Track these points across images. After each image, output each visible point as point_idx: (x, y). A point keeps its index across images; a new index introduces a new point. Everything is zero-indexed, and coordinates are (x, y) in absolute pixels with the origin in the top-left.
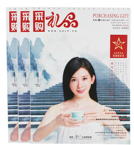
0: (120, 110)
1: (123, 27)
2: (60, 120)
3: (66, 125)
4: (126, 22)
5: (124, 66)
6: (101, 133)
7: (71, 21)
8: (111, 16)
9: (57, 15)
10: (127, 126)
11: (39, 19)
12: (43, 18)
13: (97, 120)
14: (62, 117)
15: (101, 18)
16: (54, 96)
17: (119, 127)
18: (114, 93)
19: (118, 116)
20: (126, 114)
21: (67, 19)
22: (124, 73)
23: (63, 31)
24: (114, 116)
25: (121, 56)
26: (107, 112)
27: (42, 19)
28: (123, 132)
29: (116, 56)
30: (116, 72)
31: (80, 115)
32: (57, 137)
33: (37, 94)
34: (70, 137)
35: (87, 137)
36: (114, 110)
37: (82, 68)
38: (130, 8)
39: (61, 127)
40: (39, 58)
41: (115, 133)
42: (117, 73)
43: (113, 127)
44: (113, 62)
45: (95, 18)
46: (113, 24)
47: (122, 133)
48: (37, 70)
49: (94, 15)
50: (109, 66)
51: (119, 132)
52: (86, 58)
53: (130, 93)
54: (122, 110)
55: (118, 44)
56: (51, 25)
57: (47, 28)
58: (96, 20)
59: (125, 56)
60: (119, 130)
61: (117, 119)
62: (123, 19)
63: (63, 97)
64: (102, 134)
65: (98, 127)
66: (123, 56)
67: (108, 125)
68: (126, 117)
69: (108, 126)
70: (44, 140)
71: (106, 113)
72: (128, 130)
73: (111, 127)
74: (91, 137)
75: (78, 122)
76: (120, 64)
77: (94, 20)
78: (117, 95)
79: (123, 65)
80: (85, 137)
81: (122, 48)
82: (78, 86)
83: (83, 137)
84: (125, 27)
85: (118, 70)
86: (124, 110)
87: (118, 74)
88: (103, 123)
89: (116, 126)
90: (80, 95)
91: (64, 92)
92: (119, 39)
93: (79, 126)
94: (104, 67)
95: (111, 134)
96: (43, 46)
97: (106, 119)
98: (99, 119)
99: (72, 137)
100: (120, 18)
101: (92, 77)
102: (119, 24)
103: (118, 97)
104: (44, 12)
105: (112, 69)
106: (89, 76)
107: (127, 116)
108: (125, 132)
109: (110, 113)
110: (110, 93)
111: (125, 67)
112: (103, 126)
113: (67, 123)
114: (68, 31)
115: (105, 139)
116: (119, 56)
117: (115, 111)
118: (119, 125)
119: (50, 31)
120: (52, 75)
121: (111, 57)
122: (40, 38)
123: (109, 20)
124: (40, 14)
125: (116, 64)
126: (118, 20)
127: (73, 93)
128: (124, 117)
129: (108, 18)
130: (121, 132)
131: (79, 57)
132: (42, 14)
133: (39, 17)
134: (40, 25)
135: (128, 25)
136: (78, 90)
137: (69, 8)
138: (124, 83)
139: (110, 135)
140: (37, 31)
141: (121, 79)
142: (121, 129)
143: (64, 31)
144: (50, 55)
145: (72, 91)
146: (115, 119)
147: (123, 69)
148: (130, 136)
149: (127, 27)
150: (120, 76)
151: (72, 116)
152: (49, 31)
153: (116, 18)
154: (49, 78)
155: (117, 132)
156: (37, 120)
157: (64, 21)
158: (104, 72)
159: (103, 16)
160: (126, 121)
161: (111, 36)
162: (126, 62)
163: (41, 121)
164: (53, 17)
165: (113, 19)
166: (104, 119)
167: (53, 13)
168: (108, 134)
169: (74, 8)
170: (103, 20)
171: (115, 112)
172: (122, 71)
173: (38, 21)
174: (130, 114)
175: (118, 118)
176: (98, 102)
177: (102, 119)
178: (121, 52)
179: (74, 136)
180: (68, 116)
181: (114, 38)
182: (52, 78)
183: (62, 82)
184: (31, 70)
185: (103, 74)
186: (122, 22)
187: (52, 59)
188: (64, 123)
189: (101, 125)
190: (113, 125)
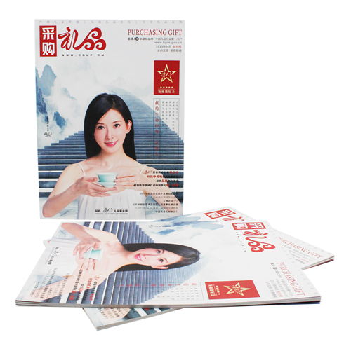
0: (169, 171)
1: (174, 49)
2: (81, 186)
3: (89, 194)
4: (178, 41)
5: (175, 107)
6: (141, 204)
7: (95, 40)
8: (155, 32)
9: (75, 31)
10: (178, 195)
11: (48, 38)
12: (55, 36)
13: (135, 185)
14: (84, 182)
15: (139, 36)
16: (73, 150)
17: (168, 195)
18: (160, 147)
19: (166, 181)
20: (177, 177)
21: (90, 37)
22: (175, 118)
23: (84, 55)
24: (160, 181)
25: (170, 92)
26: (150, 175)
27: (53, 38)
28: (173, 203)
29: (163, 92)
30: (163, 115)
31: (110, 178)
33: (46, 147)
35: (121, 211)
37: (113, 109)
38: (184, 21)
39: (82, 196)
40: (49, 95)
41: (162, 204)
42: (165, 117)
43: (158, 196)
44: (158, 100)
45: (131, 36)
46: (158, 44)
48: (46, 112)
49: (129, 31)
50: (152, 106)
51: (168, 203)
54: (172, 171)
56: (66, 46)
57: (61, 51)
58: (132, 39)
59: (177, 93)
61: (165, 185)
62: (172, 36)
64: (143, 206)
65: (137, 196)
66: (173, 92)
67: (152, 194)
68: (178, 181)
70: (59, 215)
71: (148, 176)
72: (181, 200)
73: (156, 196)
74: (126, 211)
75: (107, 189)
76: (168, 104)
77: (129, 39)
78: (165, 150)
79: (173, 106)
80: (118, 211)
81: (171, 81)
82: (107, 136)
83: (115, 211)
84: (176, 49)
85: (166, 112)
86: (176, 171)
87: (166, 119)
88: (144, 191)
89: (163, 195)
90: (109, 149)
92: (167, 66)
93: (109, 195)
94: (145, 108)
95: (156, 206)
96: (55, 77)
97: (149, 185)
98: (138, 185)
99: (99, 211)
100: (168, 36)
101: (127, 122)
102: (168, 45)
103: (166, 152)
104: (55, 27)
105: (157, 112)
106: (123, 122)
107: (180, 180)
109: (155, 176)
110: (153, 147)
111: (177, 109)
112: (143, 195)
113: (91, 191)
114: (91, 55)
116: (166, 92)
119: (65, 56)
120: (68, 119)
121: (155, 94)
122: (50, 65)
123: (152, 39)
124: (50, 30)
125: (162, 104)
126: (165, 39)
128: (175, 181)
129: (151, 36)
130: (170, 203)
132: (52, 31)
133: (48, 35)
134: (50, 47)
135: (180, 46)
136: (107, 142)
137: (92, 22)
138: (175, 132)
139: (154, 208)
140: (45, 55)
141: (170, 127)
142: (171, 199)
143: (86, 55)
144: (65, 90)
145: (98, 143)
146: (162, 185)
147: (174, 112)
149: (179, 49)
150: (169, 122)
151: (98, 180)
152: (63, 55)
153: (162, 36)
154: (64, 125)
155: (165, 203)
156: (48, 185)
157: (86, 40)
158: (145, 115)
159: (143, 32)
160: (178, 187)
162: (177, 100)
164: (69, 34)
165: (158, 37)
166: (146, 185)
167: (68, 29)
168: (151, 206)
169: (100, 22)
170: (144, 39)
171: (161, 174)
172: (172, 114)
174: (182, 177)
175: (166, 183)
176: (136, 160)
177: (143, 185)
178: (171, 86)
179: (102, 209)
180: (94, 180)
181: (159, 65)
182: (68, 124)
183: (83, 130)
184: (37, 112)
185: (144, 118)
186: (171, 41)
187: (69, 96)
188: (88, 191)
189: (141, 194)
190: (159, 194)
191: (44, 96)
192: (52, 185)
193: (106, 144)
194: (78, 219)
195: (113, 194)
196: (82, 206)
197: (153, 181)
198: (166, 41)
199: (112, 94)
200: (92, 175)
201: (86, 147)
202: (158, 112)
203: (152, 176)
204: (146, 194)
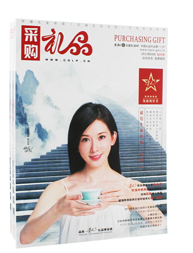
0: (153, 183)
1: (157, 57)
2: (63, 206)
4: (161, 49)
5: (159, 117)
6: (126, 220)
7: (81, 45)
8: (141, 39)
9: (61, 34)
10: (162, 208)
11: (31, 40)
12: (38, 37)
13: (120, 201)
14: (67, 201)
15: (126, 43)
16: (55, 166)
17: (152, 209)
18: (144, 158)
19: (150, 193)
20: (161, 189)
21: (76, 41)
22: (158, 127)
23: (69, 60)
24: (145, 194)
25: (154, 101)
26: (134, 188)
27: (36, 40)
28: (157, 216)
29: (147, 101)
30: (147, 126)
32: (59, 235)
34: (80, 232)
35: (105, 229)
36: (144, 185)
37: (98, 119)
38: (167, 28)
40: (30, 103)
41: (146, 219)
42: (149, 127)
43: (142, 210)
44: (143, 110)
45: (117, 42)
46: (143, 52)
47: (156, 218)
48: (27, 124)
49: (116, 37)
50: (137, 116)
51: (152, 216)
52: (104, 104)
53: (166, 158)
54: (156, 183)
55: (150, 83)
56: (51, 49)
57: (44, 54)
58: (119, 45)
60: (151, 214)
61: (149, 198)
62: (156, 44)
63: (68, 167)
64: (127, 222)
65: (122, 212)
66: (157, 101)
67: (136, 208)
68: (161, 193)
69: (136, 210)
70: (38, 240)
71: (133, 190)
72: (164, 211)
73: (140, 210)
74: (111, 229)
75: (91, 207)
76: (152, 114)
77: (116, 44)
78: (149, 162)
79: (157, 115)
80: (102, 230)
81: (155, 89)
82: (92, 148)
83: (99, 230)
84: (160, 57)
85: (150, 122)
86: (159, 183)
87: (150, 129)
88: (128, 206)
89: (147, 209)
90: (94, 163)
91: (69, 159)
92: (151, 75)
93: (93, 213)
94: (129, 118)
95: (140, 221)
96: (37, 83)
97: (133, 199)
98: (123, 200)
99: (83, 232)
100: (152, 44)
101: (112, 134)
102: (152, 52)
103: (150, 164)
104: (39, 28)
105: (141, 122)
107: (163, 191)
108: (160, 216)
109: (139, 190)
110: (138, 159)
111: (160, 119)
112: (128, 210)
113: (75, 210)
114: (77, 61)
115: (131, 230)
116: (151, 101)
117: (146, 185)
118: (151, 207)
119: (49, 60)
120: (50, 131)
121: (139, 103)
122: (32, 70)
123: (138, 46)
124: (33, 31)
125: (146, 114)
126: (149, 47)
127: (84, 161)
128: (158, 193)
129: (136, 43)
130: (155, 216)
132: (36, 32)
133: (31, 36)
134: (33, 49)
135: (164, 55)
136: (92, 155)
137: (79, 25)
138: (158, 142)
139: (139, 223)
140: (27, 59)
141: (154, 137)
142: (155, 213)
143: (71, 60)
144: (48, 99)
145: (83, 157)
146: (146, 198)
147: (157, 122)
148: (167, 221)
149: (162, 58)
150: (152, 133)
151: (82, 197)
152: (47, 60)
153: (147, 43)
154: (46, 137)
155: (149, 217)
157: (71, 45)
158: (130, 126)
159: (129, 39)
160: (162, 199)
161: (140, 70)
162: (160, 110)
163: (33, 209)
164: (54, 37)
165: (143, 44)
166: (130, 200)
167: (53, 31)
168: (136, 221)
169: (86, 25)
170: (129, 46)
171: (145, 187)
172: (155, 124)
173: (28, 42)
174: (166, 189)
175: (150, 196)
176: (121, 174)
177: (128, 200)
179: (86, 230)
180: (77, 198)
181: (144, 73)
182: (50, 136)
183: (67, 143)
184: (16, 123)
185: (129, 129)
186: (155, 49)
187: (52, 105)
188: (71, 210)
189: (126, 209)
190: (144, 207)
191: (24, 105)
192: (32, 206)
193: (91, 157)
194: (60, 243)
195: (98, 212)
196: (64, 228)
197: (138, 195)
198: (151, 48)
199: (97, 103)
200: (76, 192)
201: (70, 162)
202: (143, 122)
203: (136, 190)
204: (131, 209)
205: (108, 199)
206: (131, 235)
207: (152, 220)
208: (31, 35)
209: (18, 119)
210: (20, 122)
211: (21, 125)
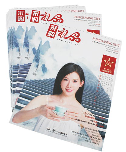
0: (100, 116)
1: (114, 52)
2: (43, 110)
3: (46, 116)
4: (117, 49)
5: (110, 81)
6: (77, 133)
7: (75, 37)
8: (106, 42)
9: (67, 31)
10: (102, 134)
12: (56, 30)
13: (76, 120)
14: (46, 108)
15: (98, 42)
16: (46, 87)
17: (96, 132)
18: (97, 100)
19: (96, 122)
20: (104, 122)
21: (73, 35)
22: (109, 86)
23: (68, 42)
24: (93, 121)
25: (109, 72)
26: (87, 115)
29: (105, 71)
30: (103, 83)
31: (62, 110)
32: (35, 125)
33: (31, 80)
34: (47, 129)
35: (63, 133)
36: (94, 116)
37: (75, 72)
38: (122, 41)
39: (42, 116)
40: (43, 54)
41: (90, 137)
42: (103, 84)
43: (89, 130)
44: (102, 75)
46: (107, 48)
47: (97, 138)
48: (38, 62)
49: (94, 38)
50: (97, 77)
51: (94, 137)
52: (80, 66)
53: (111, 104)
54: (102, 117)
55: (108, 63)
56: (60, 36)
58: (94, 42)
59: (112, 73)
60: (94, 135)
61: (95, 125)
62: (115, 46)
63: (52, 90)
64: (78, 134)
66: (111, 72)
67: (85, 128)
68: (103, 124)
69: (85, 129)
70: (23, 123)
71: (86, 116)
72: (103, 137)
73: (88, 130)
74: (67, 135)
75: (58, 117)
76: (107, 78)
77: (93, 41)
78: (100, 103)
79: (109, 80)
80: (61, 133)
81: (110, 67)
82: (68, 85)
83: (59, 132)
84: (116, 52)
85: (105, 82)
86: (103, 117)
87: (104, 86)
88: (81, 125)
89: (92, 131)
90: (67, 93)
93: (58, 121)
94: (93, 77)
95: (86, 137)
96: (50, 47)
97: (85, 122)
98: (78, 120)
99: (49, 129)
100: (112, 45)
101: (81, 81)
102: (112, 49)
103: (100, 104)
104: (58, 26)
105: (99, 80)
107: (105, 124)
108: (99, 138)
109: (90, 117)
110: (93, 99)
111: (111, 82)
112: (80, 127)
113: (48, 115)
114: (72, 43)
115: (79, 140)
116: (107, 71)
117: (95, 116)
118: (95, 130)
119: (58, 40)
120: (49, 70)
121: (100, 71)
122: (49, 41)
123: (104, 45)
124: (55, 27)
125: (103, 77)
128: (102, 124)
129: (104, 43)
130: (96, 137)
131: (75, 63)
132: (56, 27)
134: (52, 34)
136: (67, 89)
138: (107, 94)
139: (85, 138)
140: (49, 36)
141: (106, 91)
142: (97, 135)
143: (69, 42)
144: (53, 55)
145: (62, 88)
146: (93, 124)
147: (109, 83)
148: (103, 143)
149: (117, 53)
150: (105, 88)
151: (55, 109)
152: (57, 39)
153: (110, 45)
154: (46, 72)
155: (92, 136)
156: (23, 102)
157: (71, 36)
159: (100, 40)
160: (103, 128)
161: (104, 55)
162: (112, 78)
163: (26, 105)
164: (64, 31)
165: (107, 44)
166: (83, 121)
167: (64, 29)
168: (84, 136)
170: (100, 43)
171: (94, 117)
172: (108, 84)
173: (51, 30)
174: (107, 122)
175: (96, 123)
176: (81, 104)
177: (82, 121)
178: (110, 69)
179: (51, 129)
180: (52, 109)
182: (48, 72)
183: (55, 78)
184: (34, 61)
185: (92, 82)
186: (114, 48)
187: (54, 58)
188: (47, 114)
189: (79, 126)
190: (90, 129)
191: (40, 54)
192: (26, 103)
194: (34, 131)
195: (61, 121)
196: (39, 123)
198: (111, 47)
199: (77, 64)
200: (52, 105)
201: (54, 88)
202: (100, 81)
203: (88, 117)
204: (82, 127)
205: (70, 116)
206: (78, 143)
207: (94, 139)
208: (53, 28)
209: (35, 59)
210: (35, 61)
211: (35, 62)
